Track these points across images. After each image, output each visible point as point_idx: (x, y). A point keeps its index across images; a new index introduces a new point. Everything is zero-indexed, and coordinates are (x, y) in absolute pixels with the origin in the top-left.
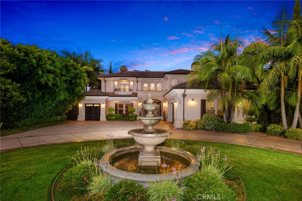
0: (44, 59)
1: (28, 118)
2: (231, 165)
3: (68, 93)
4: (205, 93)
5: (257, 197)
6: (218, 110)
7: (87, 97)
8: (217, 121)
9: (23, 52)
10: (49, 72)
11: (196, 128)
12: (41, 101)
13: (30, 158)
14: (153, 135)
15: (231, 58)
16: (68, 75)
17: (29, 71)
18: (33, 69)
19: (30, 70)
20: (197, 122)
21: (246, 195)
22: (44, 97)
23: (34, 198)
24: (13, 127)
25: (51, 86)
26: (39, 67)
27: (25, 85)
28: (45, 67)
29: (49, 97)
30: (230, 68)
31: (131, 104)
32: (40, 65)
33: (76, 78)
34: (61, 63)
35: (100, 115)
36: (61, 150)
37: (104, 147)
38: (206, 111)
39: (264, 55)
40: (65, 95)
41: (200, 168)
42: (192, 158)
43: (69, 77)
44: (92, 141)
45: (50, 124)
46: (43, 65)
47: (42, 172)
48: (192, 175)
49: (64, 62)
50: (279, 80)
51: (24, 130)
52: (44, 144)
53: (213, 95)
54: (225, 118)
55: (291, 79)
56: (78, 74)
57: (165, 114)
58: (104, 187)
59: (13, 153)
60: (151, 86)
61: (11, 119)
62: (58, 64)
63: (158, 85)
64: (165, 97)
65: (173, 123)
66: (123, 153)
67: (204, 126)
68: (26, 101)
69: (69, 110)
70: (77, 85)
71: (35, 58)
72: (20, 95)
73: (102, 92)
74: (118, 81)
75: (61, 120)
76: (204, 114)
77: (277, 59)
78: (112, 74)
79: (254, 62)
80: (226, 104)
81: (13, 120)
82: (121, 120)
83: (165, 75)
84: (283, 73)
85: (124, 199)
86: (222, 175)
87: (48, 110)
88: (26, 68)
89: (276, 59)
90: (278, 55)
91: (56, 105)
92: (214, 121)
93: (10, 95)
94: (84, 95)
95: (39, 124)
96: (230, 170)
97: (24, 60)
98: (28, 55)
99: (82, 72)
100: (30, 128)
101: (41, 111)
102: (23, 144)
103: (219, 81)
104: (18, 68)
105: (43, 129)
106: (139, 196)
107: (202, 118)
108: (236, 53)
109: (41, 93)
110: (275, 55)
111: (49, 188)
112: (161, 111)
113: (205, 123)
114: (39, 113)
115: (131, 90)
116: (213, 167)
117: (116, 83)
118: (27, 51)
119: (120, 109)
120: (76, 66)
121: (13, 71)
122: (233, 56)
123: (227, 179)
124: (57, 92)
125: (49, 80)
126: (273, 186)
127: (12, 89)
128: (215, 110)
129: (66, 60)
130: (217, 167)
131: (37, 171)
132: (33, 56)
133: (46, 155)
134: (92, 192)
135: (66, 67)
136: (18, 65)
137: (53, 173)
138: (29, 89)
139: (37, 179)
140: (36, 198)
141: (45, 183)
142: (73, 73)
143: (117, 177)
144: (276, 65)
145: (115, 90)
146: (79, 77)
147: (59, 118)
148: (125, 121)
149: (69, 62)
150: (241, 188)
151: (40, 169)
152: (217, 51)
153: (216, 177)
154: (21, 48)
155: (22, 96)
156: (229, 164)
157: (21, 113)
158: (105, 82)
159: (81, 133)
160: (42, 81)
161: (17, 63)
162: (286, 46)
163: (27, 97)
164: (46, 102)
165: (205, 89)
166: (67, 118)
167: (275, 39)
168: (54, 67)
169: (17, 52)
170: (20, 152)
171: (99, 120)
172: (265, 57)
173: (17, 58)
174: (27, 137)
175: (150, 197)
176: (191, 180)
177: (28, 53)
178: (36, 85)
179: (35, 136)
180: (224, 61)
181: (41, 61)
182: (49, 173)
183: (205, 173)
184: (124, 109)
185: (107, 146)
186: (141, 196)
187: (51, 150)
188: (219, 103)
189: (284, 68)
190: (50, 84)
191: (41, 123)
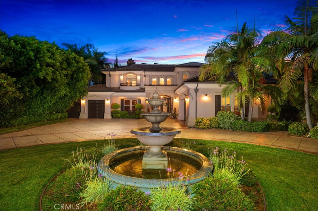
0: (42, 52)
1: (26, 115)
2: (248, 169)
3: (69, 89)
4: (220, 88)
5: (279, 206)
6: (234, 107)
7: (90, 93)
8: (233, 119)
9: (20, 43)
10: (48, 65)
11: (210, 126)
12: (40, 97)
13: (22, 160)
14: (159, 134)
15: (249, 49)
16: (69, 69)
17: (26, 65)
18: (30, 63)
19: (28, 64)
20: (211, 120)
21: (266, 204)
22: (43, 93)
23: (19, 207)
24: (9, 125)
25: (50, 81)
26: (37, 60)
27: (22, 79)
28: (43, 60)
29: (48, 93)
30: (247, 59)
31: (138, 100)
32: (38, 58)
33: (78, 72)
34: (61, 56)
35: (104, 112)
36: (58, 150)
37: (105, 148)
38: (221, 108)
39: (285, 45)
40: (66, 90)
41: (213, 172)
42: (204, 160)
43: (70, 71)
44: (93, 140)
45: (49, 122)
46: (42, 57)
47: (33, 176)
48: (203, 180)
49: (65, 55)
50: (303, 73)
51: (20, 129)
52: (40, 144)
53: (229, 90)
54: (242, 115)
55: (316, 71)
56: (80, 68)
57: (175, 111)
58: (100, 195)
59: (5, 154)
60: (160, 80)
61: (7, 117)
62: (58, 57)
63: (168, 80)
64: (176, 92)
65: (184, 121)
66: (126, 154)
67: (219, 124)
68: (23, 97)
69: (71, 107)
70: (79, 80)
71: (33, 50)
72: (16, 90)
73: (106, 87)
74: (124, 75)
75: (61, 118)
76: (219, 111)
77: (300, 50)
78: (117, 68)
79: (274, 53)
80: (243, 100)
81: (9, 118)
82: (127, 118)
83: (176, 68)
84: (307, 65)
85: (121, 209)
86: (238, 180)
87: (48, 107)
88: (22, 62)
89: (298, 49)
90: (301, 45)
91: (57, 101)
92: (230, 118)
93: (5, 91)
94: (87, 91)
95: (37, 122)
96: (247, 174)
97: (21, 52)
98: (25, 47)
99: (85, 66)
100: (27, 126)
101: (39, 108)
102: (17, 144)
103: (235, 74)
104: (14, 61)
105: (42, 128)
106: (139, 205)
107: (217, 115)
108: (254, 44)
109: (39, 89)
110: (297, 45)
111: (38, 195)
112: (172, 107)
113: (220, 121)
114: (37, 111)
115: (139, 85)
116: (227, 171)
117: (122, 77)
118: (24, 42)
119: (126, 106)
120: (78, 59)
121: (9, 64)
122: (251, 46)
123: (244, 184)
124: (56, 87)
125: (48, 75)
126: (297, 193)
127: (8, 84)
128: (231, 107)
129: (67, 53)
130: (232, 171)
131: (28, 174)
132: (30, 47)
133: (40, 156)
134: (85, 200)
135: (67, 60)
136: (15, 58)
137: (45, 177)
138: (26, 84)
139: (26, 184)
140: (21, 207)
141: (34, 189)
142: (74, 66)
143: (116, 182)
144: (299, 56)
145: (121, 85)
146: (81, 71)
147: (60, 115)
148: (131, 118)
149: (70, 55)
150: (260, 195)
151: (31, 173)
152: (233, 41)
153: (231, 183)
154: (17, 40)
155: (18, 92)
156: (247, 168)
157: (18, 110)
158: (110, 77)
159: (82, 131)
160: (40, 75)
161: (13, 56)
162: (310, 35)
163: (24, 93)
164: (45, 98)
165: (220, 83)
166: (68, 116)
167: (298, 27)
168: (54, 60)
169: (14, 44)
170: (12, 153)
171: (104, 118)
172: (286, 47)
173: (13, 50)
174: (23, 136)
175: (152, 206)
176: (201, 186)
177: (25, 45)
178: (35, 80)
179: (32, 135)
180: (241, 51)
181: (39, 53)
182: (41, 177)
183: (218, 177)
184: (131, 105)
185: (108, 147)
186: (142, 206)
187: (47, 151)
188: (235, 98)
189: (308, 60)
190: (49, 78)
191: (40, 121)
